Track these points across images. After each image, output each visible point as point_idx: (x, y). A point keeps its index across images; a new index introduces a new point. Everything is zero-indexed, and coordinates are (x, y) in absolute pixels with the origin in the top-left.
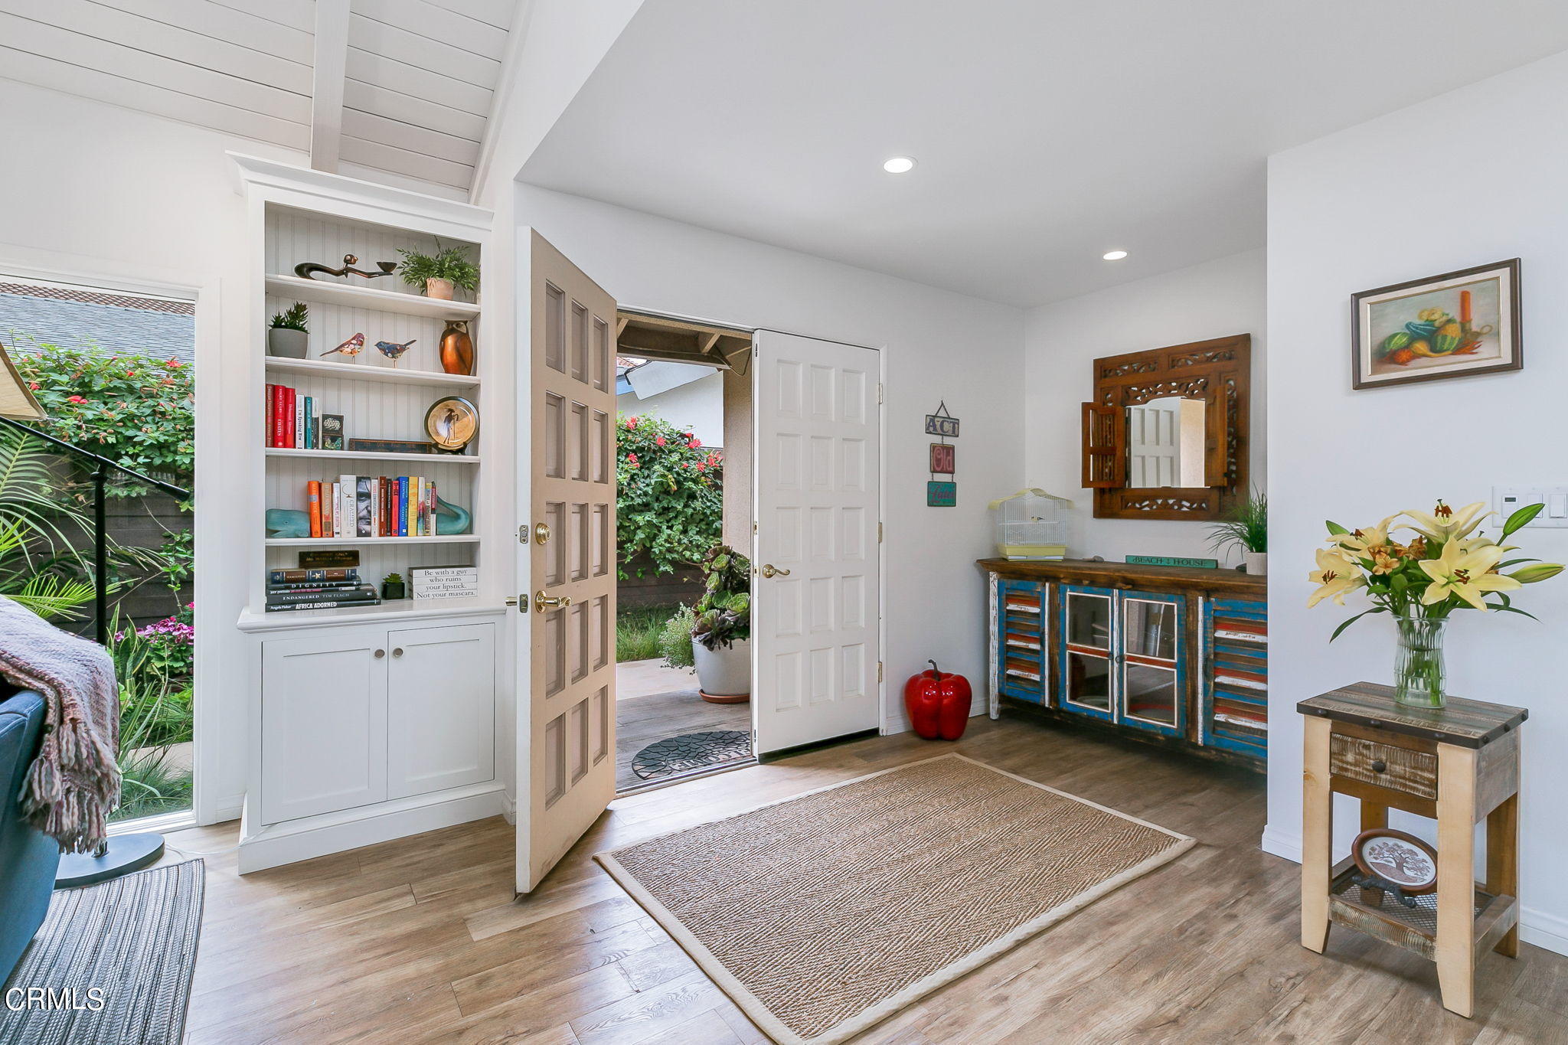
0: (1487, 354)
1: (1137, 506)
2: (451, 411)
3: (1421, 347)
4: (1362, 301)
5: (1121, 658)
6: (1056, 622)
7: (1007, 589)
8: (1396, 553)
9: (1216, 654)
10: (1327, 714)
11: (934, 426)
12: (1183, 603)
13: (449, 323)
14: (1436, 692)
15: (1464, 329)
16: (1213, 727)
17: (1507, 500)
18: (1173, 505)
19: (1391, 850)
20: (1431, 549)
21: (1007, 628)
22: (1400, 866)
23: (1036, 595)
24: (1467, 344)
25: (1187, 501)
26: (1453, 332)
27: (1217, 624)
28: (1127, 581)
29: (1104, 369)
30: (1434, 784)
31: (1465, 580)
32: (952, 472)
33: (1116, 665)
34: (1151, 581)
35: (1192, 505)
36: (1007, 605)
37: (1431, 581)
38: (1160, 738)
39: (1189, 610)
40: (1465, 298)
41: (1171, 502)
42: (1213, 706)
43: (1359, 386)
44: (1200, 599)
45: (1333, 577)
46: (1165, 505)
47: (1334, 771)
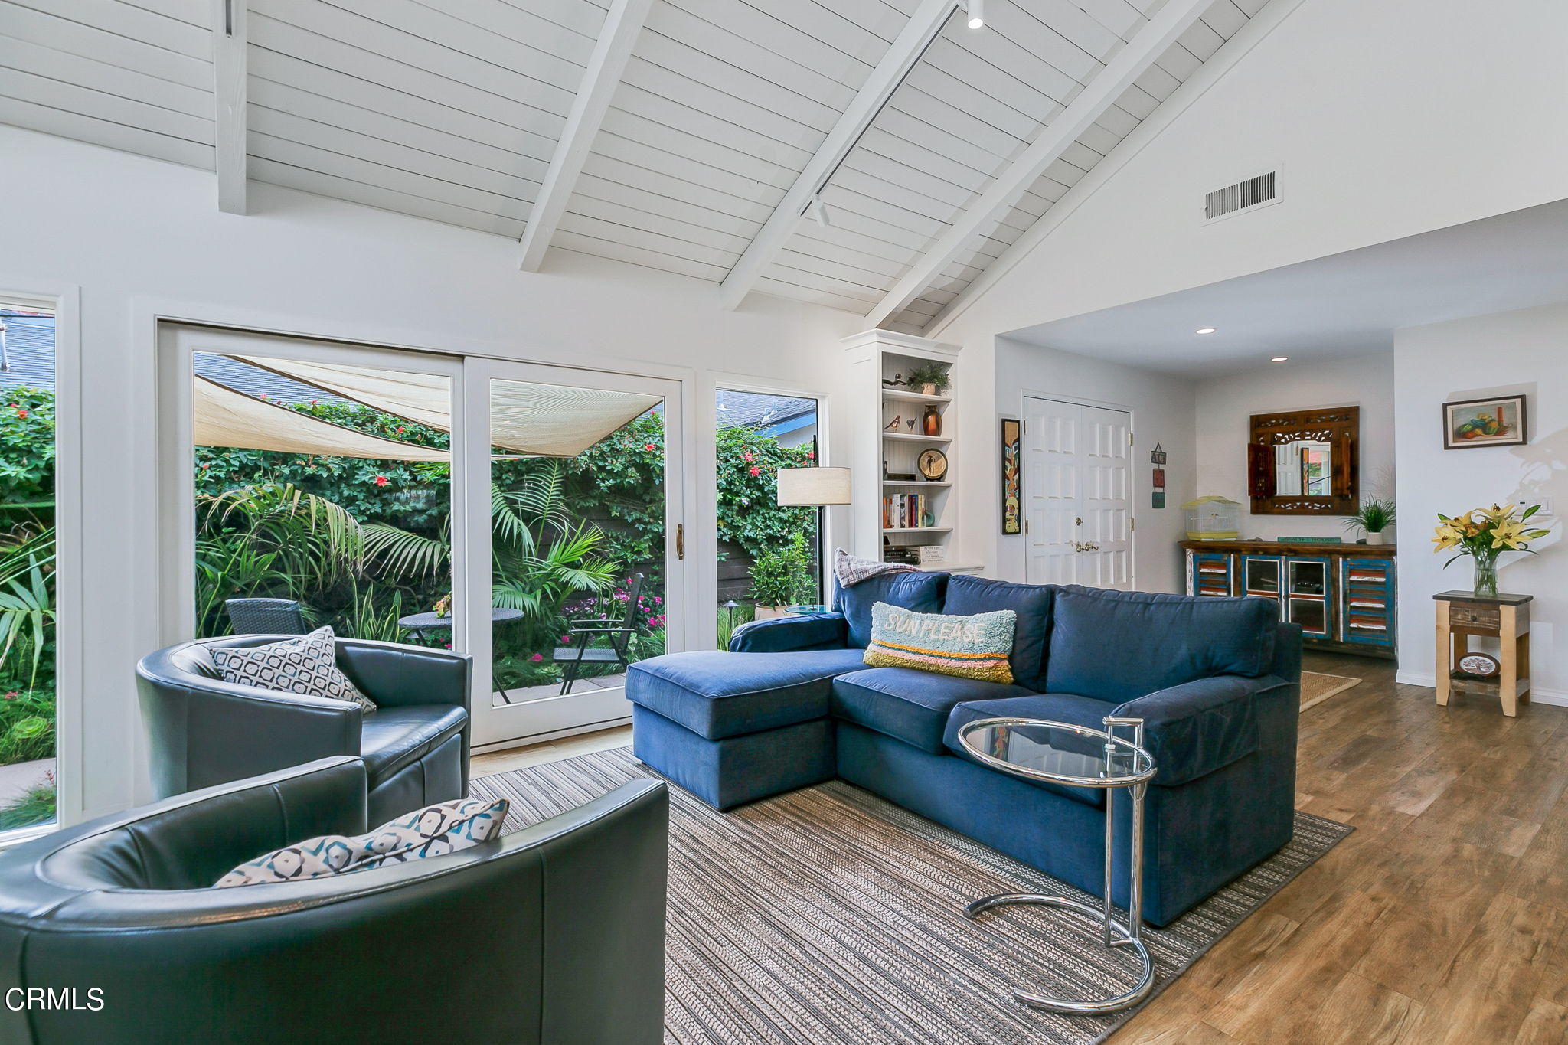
0: (1510, 437)
1: (1283, 506)
2: (930, 456)
3: (1479, 431)
4: (1448, 407)
5: (1287, 597)
6: (1239, 578)
7: (1200, 559)
8: (1476, 526)
9: (1350, 590)
10: (1447, 599)
11: (1155, 458)
12: (1329, 563)
13: (929, 407)
14: (1494, 589)
15: (1499, 424)
16: (1349, 631)
17: (1521, 503)
18: (1308, 506)
19: (1474, 661)
20: (1489, 525)
21: (1200, 583)
22: (1479, 668)
23: (1223, 562)
24: (1501, 431)
25: (1318, 503)
26: (1495, 425)
27: (1352, 573)
28: (1290, 551)
29: (1258, 423)
30: (1499, 623)
31: (1510, 538)
32: (1163, 486)
33: (1283, 600)
34: (1308, 550)
35: (1321, 505)
36: (1200, 569)
37: (1495, 538)
38: (1315, 641)
39: (1334, 565)
40: (1500, 410)
41: (1307, 504)
42: (1349, 619)
43: (1447, 447)
44: (1341, 559)
45: (1447, 539)
46: (1302, 506)
47: (1452, 623)
